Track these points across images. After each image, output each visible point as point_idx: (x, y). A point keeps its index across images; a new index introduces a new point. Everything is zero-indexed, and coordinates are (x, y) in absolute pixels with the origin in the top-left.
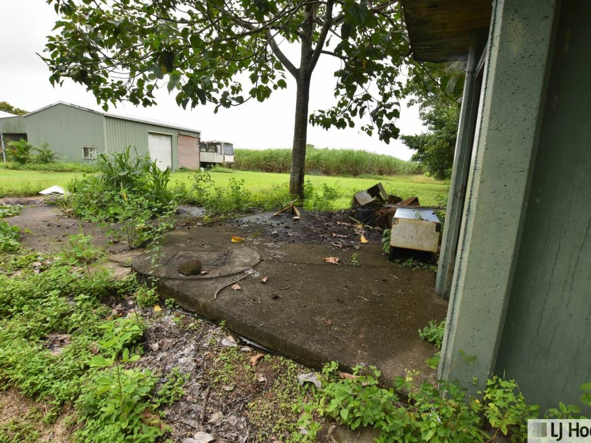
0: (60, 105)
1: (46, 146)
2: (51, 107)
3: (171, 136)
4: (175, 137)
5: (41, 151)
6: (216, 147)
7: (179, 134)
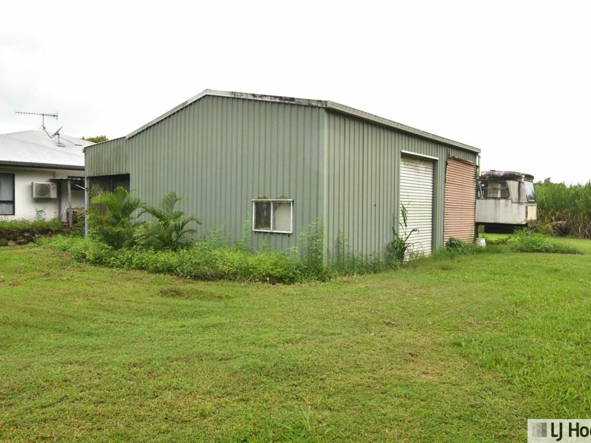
0: (207, 99)
1: (171, 201)
2: (184, 108)
3: (434, 162)
4: (441, 166)
5: (160, 216)
6: (504, 184)
7: (449, 158)
